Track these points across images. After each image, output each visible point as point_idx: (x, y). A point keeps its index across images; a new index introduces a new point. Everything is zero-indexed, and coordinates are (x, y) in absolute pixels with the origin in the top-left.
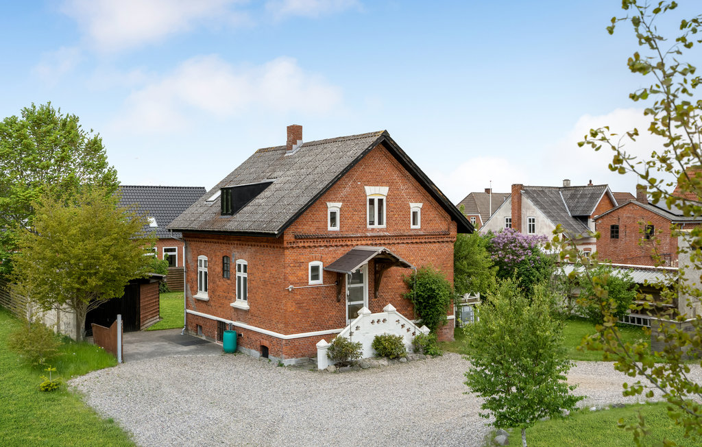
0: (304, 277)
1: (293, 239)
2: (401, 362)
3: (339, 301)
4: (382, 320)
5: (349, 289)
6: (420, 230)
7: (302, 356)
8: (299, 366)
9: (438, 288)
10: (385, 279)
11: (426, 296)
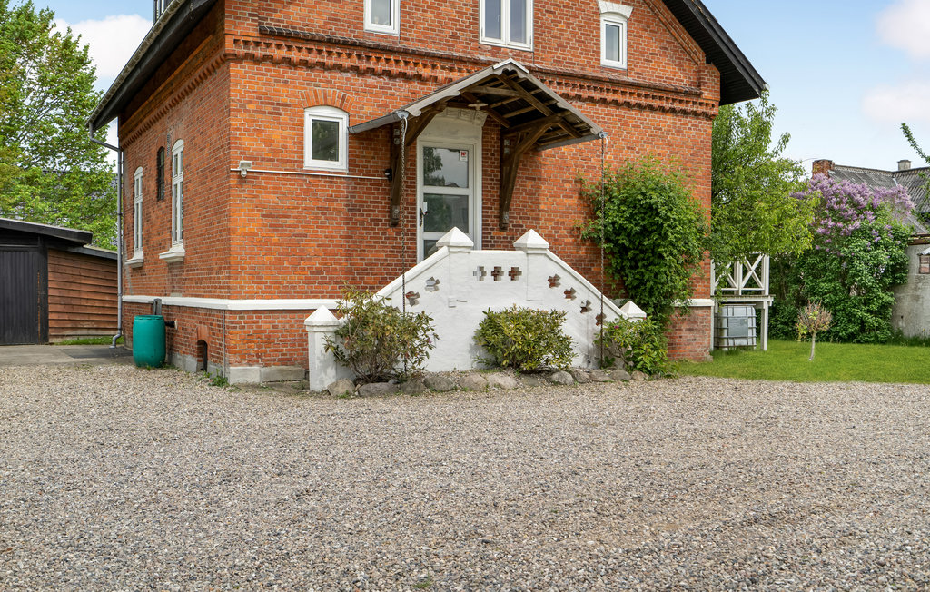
0: (290, 144)
1: (253, 34)
2: (556, 384)
3: (395, 224)
4: (506, 269)
5: (427, 197)
6: (627, 72)
7: (284, 362)
8: (270, 385)
9: (666, 204)
10: (529, 184)
11: (638, 228)
